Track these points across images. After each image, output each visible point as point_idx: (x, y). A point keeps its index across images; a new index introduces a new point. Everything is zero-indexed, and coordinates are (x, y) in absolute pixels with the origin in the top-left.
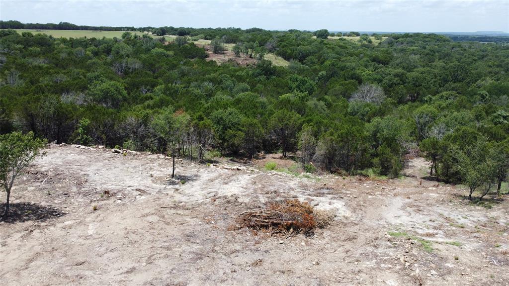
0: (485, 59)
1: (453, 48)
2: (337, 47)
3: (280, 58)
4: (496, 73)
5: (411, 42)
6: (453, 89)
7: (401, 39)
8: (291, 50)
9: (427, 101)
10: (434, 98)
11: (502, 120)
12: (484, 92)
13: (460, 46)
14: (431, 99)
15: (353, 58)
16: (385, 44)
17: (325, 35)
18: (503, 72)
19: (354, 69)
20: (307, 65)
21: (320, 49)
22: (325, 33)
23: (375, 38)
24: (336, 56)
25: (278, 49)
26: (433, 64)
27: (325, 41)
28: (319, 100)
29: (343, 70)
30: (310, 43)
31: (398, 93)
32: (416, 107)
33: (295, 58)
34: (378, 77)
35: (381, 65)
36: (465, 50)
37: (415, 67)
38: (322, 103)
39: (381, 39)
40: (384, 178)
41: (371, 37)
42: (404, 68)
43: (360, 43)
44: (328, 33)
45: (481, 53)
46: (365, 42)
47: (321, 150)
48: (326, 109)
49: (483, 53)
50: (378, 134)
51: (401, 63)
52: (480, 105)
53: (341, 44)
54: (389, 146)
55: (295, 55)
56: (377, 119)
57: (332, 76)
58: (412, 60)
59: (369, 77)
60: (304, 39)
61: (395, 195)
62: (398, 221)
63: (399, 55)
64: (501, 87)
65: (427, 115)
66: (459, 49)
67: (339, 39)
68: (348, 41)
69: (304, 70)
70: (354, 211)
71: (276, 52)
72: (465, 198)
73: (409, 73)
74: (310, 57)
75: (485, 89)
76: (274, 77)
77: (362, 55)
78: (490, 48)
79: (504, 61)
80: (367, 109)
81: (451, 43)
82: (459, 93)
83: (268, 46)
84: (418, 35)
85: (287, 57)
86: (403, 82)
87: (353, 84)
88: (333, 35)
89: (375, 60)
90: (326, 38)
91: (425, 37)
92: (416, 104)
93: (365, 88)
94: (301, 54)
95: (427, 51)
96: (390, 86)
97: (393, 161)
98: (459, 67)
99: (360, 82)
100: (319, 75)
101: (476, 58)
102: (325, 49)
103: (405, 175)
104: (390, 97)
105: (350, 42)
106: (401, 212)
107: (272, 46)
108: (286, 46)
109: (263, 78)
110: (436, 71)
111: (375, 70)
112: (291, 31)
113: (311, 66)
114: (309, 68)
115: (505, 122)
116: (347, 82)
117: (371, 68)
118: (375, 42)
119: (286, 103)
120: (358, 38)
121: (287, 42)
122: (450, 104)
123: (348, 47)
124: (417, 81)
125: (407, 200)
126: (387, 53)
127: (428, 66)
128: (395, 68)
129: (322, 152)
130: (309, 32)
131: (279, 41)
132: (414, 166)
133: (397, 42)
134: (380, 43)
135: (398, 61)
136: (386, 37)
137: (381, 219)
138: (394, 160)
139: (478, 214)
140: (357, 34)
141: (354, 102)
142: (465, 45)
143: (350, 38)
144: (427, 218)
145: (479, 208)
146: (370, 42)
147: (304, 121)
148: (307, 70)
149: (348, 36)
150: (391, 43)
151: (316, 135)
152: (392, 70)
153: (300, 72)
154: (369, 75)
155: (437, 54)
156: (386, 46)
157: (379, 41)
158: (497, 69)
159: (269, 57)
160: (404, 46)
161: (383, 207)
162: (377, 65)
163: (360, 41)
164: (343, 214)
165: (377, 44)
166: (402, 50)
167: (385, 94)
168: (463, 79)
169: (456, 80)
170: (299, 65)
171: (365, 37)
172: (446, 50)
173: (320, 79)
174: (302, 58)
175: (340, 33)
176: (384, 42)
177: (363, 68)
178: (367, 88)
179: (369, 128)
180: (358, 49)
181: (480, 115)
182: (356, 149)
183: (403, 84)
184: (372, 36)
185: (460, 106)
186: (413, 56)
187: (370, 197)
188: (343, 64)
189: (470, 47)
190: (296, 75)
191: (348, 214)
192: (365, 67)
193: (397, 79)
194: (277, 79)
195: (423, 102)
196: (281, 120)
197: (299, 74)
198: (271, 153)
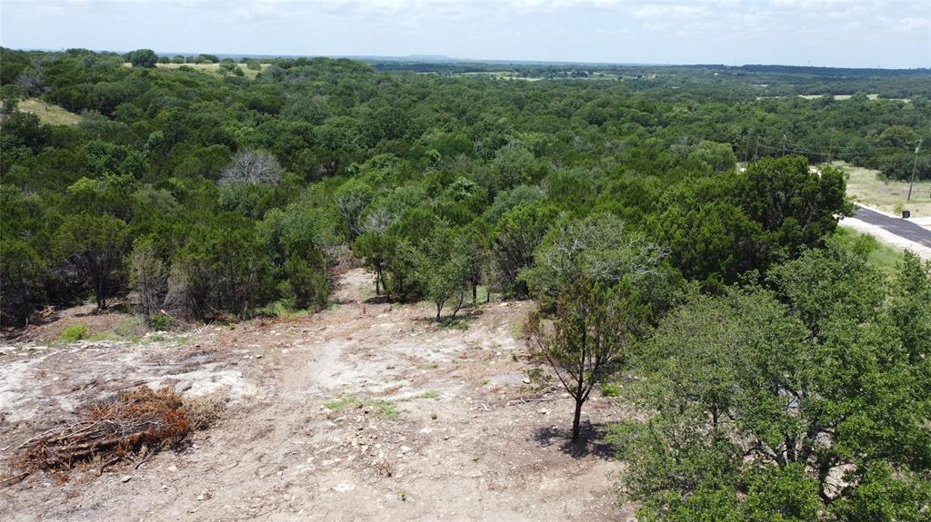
0: (427, 98)
1: (379, 82)
2: (178, 83)
3: (56, 107)
4: (446, 121)
5: (312, 73)
6: (388, 150)
7: (294, 69)
8: (80, 91)
9: (352, 173)
10: (362, 167)
11: (463, 192)
12: (434, 152)
13: (389, 79)
14: (357, 168)
15: (212, 104)
16: (267, 78)
17: (150, 60)
18: (455, 119)
19: (216, 124)
20: (120, 120)
21: (143, 89)
22: (149, 57)
23: (248, 67)
24: (180, 100)
25: (48, 89)
26: (352, 109)
27: (152, 73)
28: (158, 188)
29: (197, 127)
30: (121, 76)
31: (303, 162)
32: (338, 184)
33: (94, 107)
34: (264, 137)
35: (266, 114)
36: (397, 85)
37: (326, 116)
38: (165, 193)
39: (259, 68)
40: (303, 313)
41: (240, 65)
42: (306, 119)
43: (222, 76)
44: (156, 56)
45: (421, 90)
46: (231, 74)
47: (178, 283)
48: (176, 204)
49: (424, 90)
50: (281, 238)
51: (300, 110)
52: (431, 173)
53: (186, 77)
54: (304, 256)
55: (92, 101)
56: (273, 213)
57: (177, 138)
58: (317, 105)
59: (249, 138)
60: (105, 69)
61: (327, 339)
62: (339, 381)
63: (296, 96)
64: (457, 142)
65: (356, 196)
66: (388, 83)
67: (181, 69)
68: (198, 72)
69: (115, 131)
70: (261, 382)
71: (43, 96)
72: (431, 320)
73: (317, 128)
74: (125, 105)
75: (434, 147)
76: (50, 149)
77: (229, 98)
78: (431, 82)
79: (453, 102)
80: (254, 195)
81: (374, 75)
82: (398, 156)
83: (24, 82)
84: (320, 60)
85: (73, 106)
86: (308, 142)
87: (223, 153)
88: (165, 60)
89: (254, 105)
90: (152, 65)
91: (333, 65)
92: (335, 179)
93: (246, 158)
94: (103, 98)
95: (339, 88)
96: (288, 152)
97: (313, 282)
98: (393, 113)
99: (234, 148)
100: (150, 140)
101: (414, 98)
102: (154, 88)
103: (338, 302)
104: (292, 171)
105: (202, 74)
106: (341, 366)
107: (32, 83)
108: (66, 82)
109: (24, 151)
110: (359, 122)
111: (257, 125)
112: (73, 52)
113: (129, 123)
114: (126, 126)
115: (469, 194)
116: (209, 149)
117: (250, 121)
118: (250, 74)
119: (87, 201)
120: (217, 66)
121: (68, 74)
122: (388, 174)
123: (200, 83)
124: (331, 140)
125: (348, 343)
126: (275, 94)
127: (347, 115)
128: (291, 119)
129: (182, 286)
130: (113, 54)
131: (48, 73)
132: (349, 284)
133: (287, 74)
134: (259, 76)
135: (295, 107)
136: (267, 65)
137: (310, 385)
138: (315, 279)
139: (452, 342)
140: (214, 60)
141: (228, 185)
142: (396, 77)
143: (201, 66)
144: (383, 366)
145: (453, 331)
146: (240, 73)
147: (133, 232)
148: (123, 129)
149: (197, 63)
150: (279, 75)
151: (164, 255)
152: (288, 123)
153: (109, 135)
154: (249, 133)
155: (356, 92)
156: (270, 79)
157: (256, 72)
158: (446, 115)
159: (28, 106)
160: (301, 80)
161: (310, 363)
162: (259, 115)
163: (221, 72)
164: (242, 392)
165: (253, 78)
166: (299, 88)
167: (283, 166)
168: (402, 133)
169: (391, 135)
170: (104, 121)
171: (229, 63)
172: (369, 85)
173: (152, 147)
174: (107, 106)
175: (180, 56)
176: (266, 74)
177: (236, 121)
178: (247, 158)
179: (262, 230)
180: (219, 87)
181: (434, 189)
182: (247, 271)
183: (309, 147)
184: (242, 62)
185: (404, 177)
186: (318, 97)
187: (285, 351)
188: (197, 116)
189: (404, 81)
190: (99, 142)
191: (251, 390)
192: (239, 121)
193: (297, 138)
194: (59, 152)
195: (347, 175)
196: (79, 235)
197: (106, 139)
198: (71, 306)
